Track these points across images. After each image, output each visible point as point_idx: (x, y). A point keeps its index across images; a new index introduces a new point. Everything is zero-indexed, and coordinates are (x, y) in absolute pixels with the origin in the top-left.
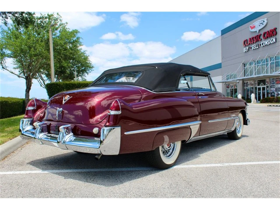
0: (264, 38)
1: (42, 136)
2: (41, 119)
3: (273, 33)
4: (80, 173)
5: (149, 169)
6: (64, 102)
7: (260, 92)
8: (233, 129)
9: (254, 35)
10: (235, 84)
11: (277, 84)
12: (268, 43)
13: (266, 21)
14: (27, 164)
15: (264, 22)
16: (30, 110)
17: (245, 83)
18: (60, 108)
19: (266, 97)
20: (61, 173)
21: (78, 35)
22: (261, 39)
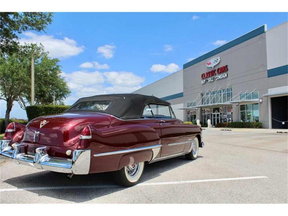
0: (217, 73)
1: (19, 156)
2: (19, 141)
3: (224, 69)
4: (53, 190)
5: (116, 186)
6: (41, 126)
7: (215, 118)
8: (190, 151)
9: (210, 70)
10: (194, 111)
11: (229, 111)
12: (221, 77)
13: (219, 59)
14: (3, 183)
15: (218, 60)
16: (9, 132)
17: (203, 110)
18: (38, 131)
19: (220, 122)
20: (36, 190)
21: (58, 64)
22: (216, 74)
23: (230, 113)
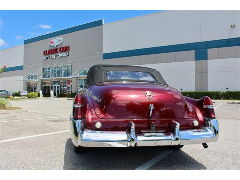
0: (60, 51)
3: (66, 49)
7: (56, 90)
9: (52, 48)
10: (35, 83)
11: (68, 84)
12: (63, 55)
13: (62, 40)
15: (60, 40)
17: (43, 83)
19: (60, 93)
22: (58, 52)
23: (70, 86)
